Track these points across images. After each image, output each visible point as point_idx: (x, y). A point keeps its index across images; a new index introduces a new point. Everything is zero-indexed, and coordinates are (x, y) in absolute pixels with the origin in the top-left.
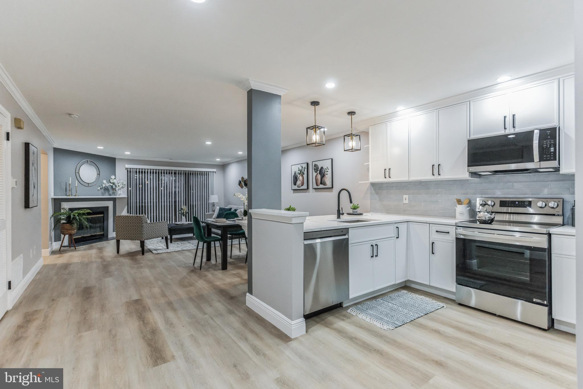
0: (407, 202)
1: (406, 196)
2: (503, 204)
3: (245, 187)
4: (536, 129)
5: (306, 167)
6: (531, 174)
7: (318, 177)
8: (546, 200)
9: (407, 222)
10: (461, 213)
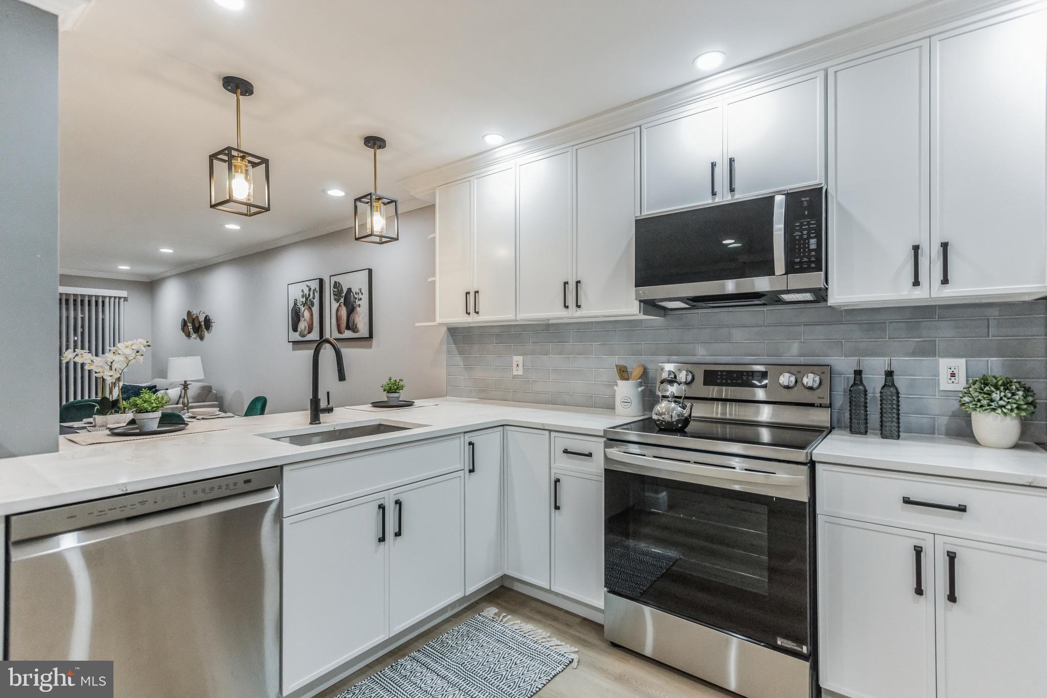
0: (520, 372)
1: (518, 359)
2: (711, 378)
3: (194, 336)
4: (779, 193)
5: (318, 289)
6: (765, 309)
7: (342, 313)
8: (799, 369)
9: (503, 425)
10: (626, 401)
